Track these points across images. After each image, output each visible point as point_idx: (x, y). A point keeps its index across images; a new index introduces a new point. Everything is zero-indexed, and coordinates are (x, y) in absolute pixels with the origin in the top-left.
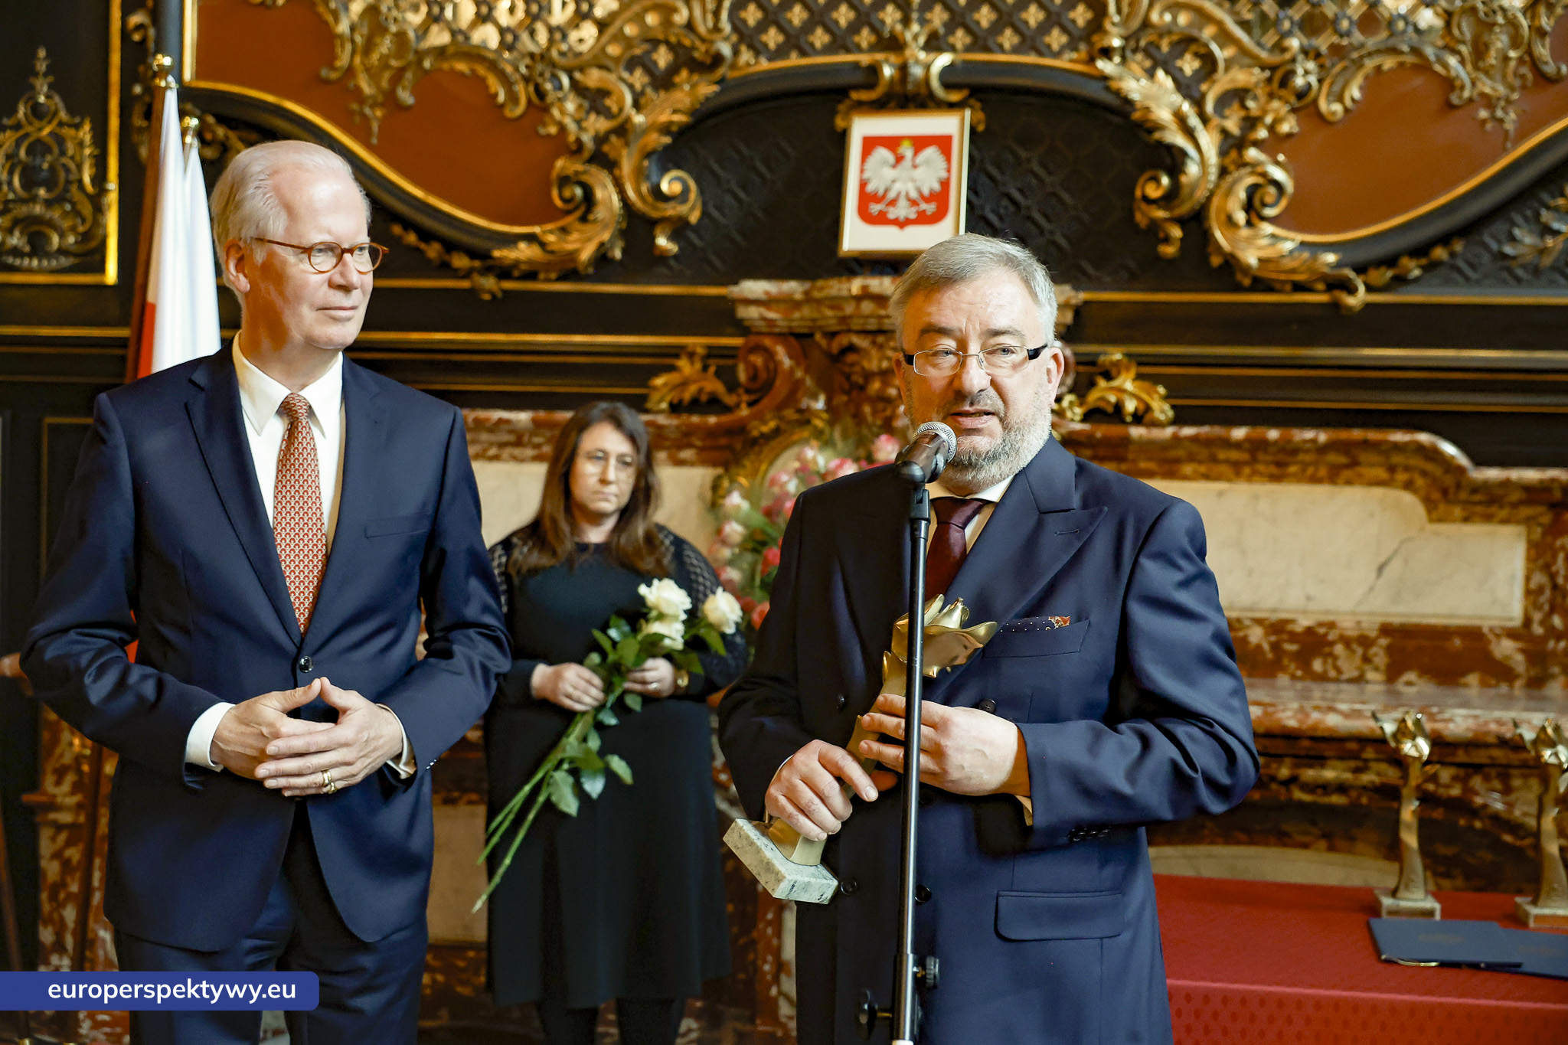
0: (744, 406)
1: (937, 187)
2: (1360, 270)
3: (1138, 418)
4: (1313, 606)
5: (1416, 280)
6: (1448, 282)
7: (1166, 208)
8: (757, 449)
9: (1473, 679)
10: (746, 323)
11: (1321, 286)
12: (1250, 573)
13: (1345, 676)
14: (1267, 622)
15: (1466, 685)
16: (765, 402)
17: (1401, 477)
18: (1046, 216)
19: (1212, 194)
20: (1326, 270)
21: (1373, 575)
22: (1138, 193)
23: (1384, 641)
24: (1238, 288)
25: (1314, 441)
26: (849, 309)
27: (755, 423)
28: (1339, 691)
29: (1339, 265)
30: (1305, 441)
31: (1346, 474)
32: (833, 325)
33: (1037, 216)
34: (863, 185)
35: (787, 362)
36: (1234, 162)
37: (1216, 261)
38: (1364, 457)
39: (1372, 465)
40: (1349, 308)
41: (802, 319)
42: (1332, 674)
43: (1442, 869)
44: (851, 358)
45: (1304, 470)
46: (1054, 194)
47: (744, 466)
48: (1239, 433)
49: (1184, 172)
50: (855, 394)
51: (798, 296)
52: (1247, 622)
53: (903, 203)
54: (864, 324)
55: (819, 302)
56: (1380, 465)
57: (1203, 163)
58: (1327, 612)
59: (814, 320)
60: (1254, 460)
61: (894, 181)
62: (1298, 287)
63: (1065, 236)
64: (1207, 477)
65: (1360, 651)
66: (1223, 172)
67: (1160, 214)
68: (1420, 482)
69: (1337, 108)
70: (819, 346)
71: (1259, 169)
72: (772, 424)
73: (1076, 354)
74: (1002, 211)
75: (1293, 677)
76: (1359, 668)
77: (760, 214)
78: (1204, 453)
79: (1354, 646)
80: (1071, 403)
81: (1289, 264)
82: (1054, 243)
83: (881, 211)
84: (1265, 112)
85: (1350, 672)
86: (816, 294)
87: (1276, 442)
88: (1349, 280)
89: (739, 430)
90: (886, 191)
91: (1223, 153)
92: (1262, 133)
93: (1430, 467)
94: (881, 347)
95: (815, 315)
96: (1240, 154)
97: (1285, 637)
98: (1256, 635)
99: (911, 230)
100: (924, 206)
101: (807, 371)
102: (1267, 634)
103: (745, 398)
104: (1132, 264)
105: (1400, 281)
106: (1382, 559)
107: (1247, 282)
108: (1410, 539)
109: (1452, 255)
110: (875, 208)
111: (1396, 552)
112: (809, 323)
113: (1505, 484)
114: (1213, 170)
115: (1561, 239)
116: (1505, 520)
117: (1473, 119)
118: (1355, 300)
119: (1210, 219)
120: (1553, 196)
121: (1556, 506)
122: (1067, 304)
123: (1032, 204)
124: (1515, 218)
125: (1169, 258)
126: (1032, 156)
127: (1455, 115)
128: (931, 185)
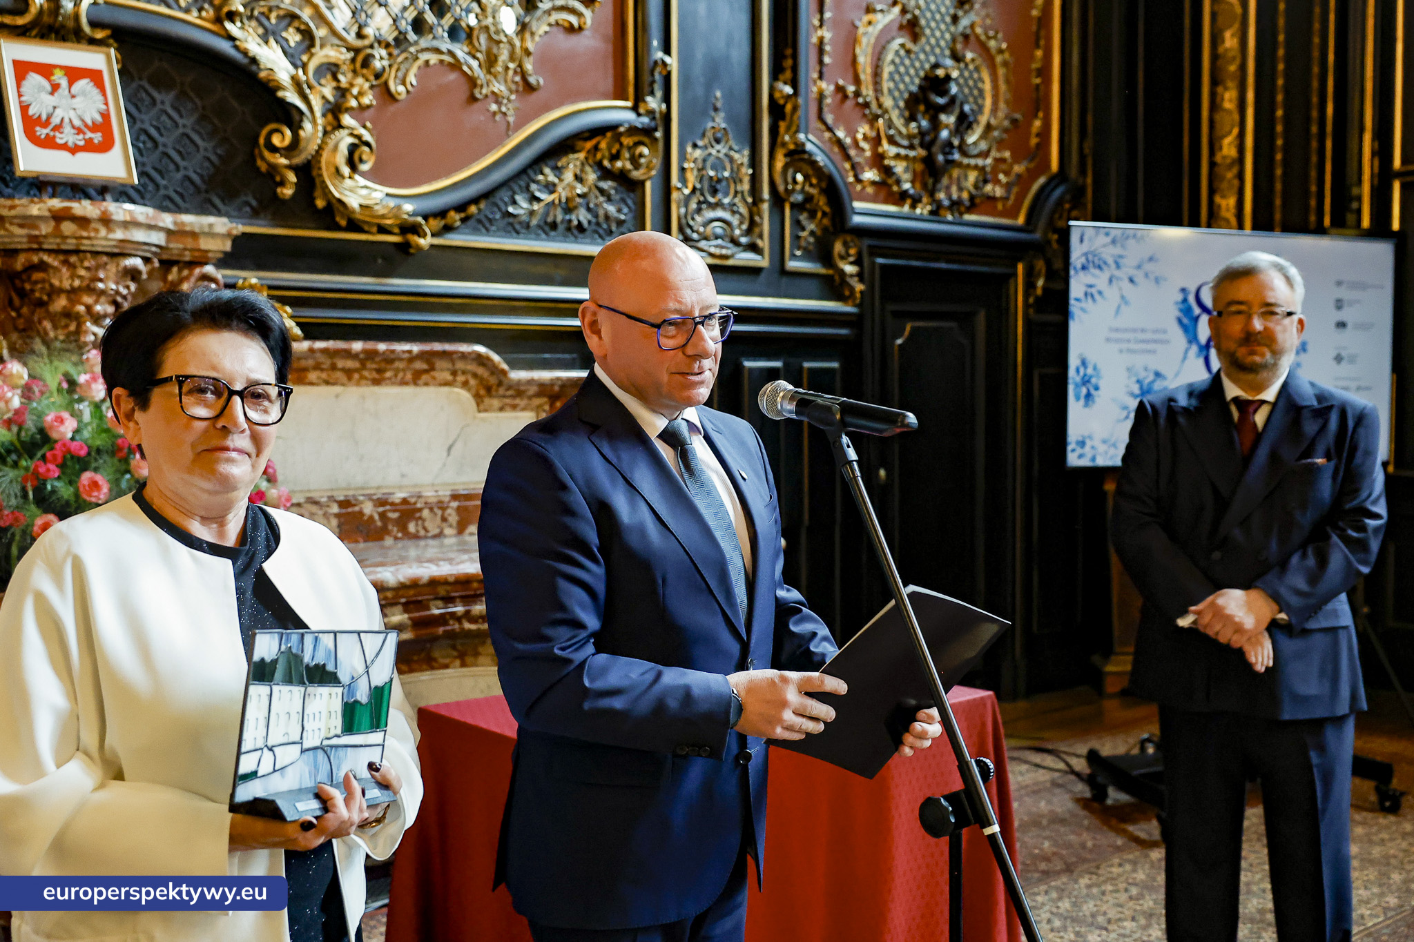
1: (99, 119)
2: (426, 218)
4: (406, 482)
5: (457, 228)
6: (475, 231)
7: (286, 158)
11: (396, 230)
12: (361, 458)
13: (429, 535)
14: (375, 497)
17: (460, 378)
18: (180, 153)
19: (320, 148)
20: (405, 216)
21: (445, 454)
22: (262, 141)
23: (455, 504)
24: (338, 228)
25: (410, 352)
26: (44, 229)
28: (426, 546)
29: (415, 214)
30: (404, 352)
31: (425, 377)
33: (173, 154)
34: (24, 108)
36: (330, 124)
37: (320, 203)
38: (440, 364)
39: (442, 370)
40: (419, 248)
42: (422, 533)
44: (38, 276)
45: (396, 376)
46: (186, 135)
48: (357, 346)
49: (301, 127)
50: (25, 310)
52: (361, 498)
53: (67, 129)
54: (58, 244)
56: (448, 369)
57: (314, 122)
58: (416, 486)
60: (364, 367)
61: (55, 108)
62: (382, 230)
63: (195, 172)
64: (327, 383)
65: (439, 512)
66: (325, 133)
67: (283, 161)
68: (472, 382)
69: (401, 89)
71: (356, 132)
73: (224, 277)
74: (141, 145)
75: (396, 538)
76: (439, 527)
78: (327, 363)
79: (436, 510)
81: (380, 210)
82: (188, 178)
83: (48, 135)
84: (352, 85)
85: (434, 531)
87: (384, 353)
88: (420, 225)
90: (49, 117)
91: (324, 115)
92: (353, 103)
93: (481, 371)
94: (71, 266)
96: (337, 119)
97: (388, 507)
98: (368, 509)
99: (82, 156)
100: (89, 135)
102: (375, 506)
104: (254, 203)
105: (448, 229)
106: (450, 442)
107: (343, 223)
108: (467, 425)
109: (480, 210)
110: (41, 132)
111: (459, 436)
113: (531, 382)
114: (320, 128)
115: (542, 204)
116: (523, 409)
117: (488, 110)
118: (424, 242)
119: (320, 169)
120: (536, 174)
121: (553, 398)
122: (229, 235)
123: (167, 141)
124: (516, 188)
125: (287, 197)
126: (165, 99)
127: (476, 106)
128: (92, 114)
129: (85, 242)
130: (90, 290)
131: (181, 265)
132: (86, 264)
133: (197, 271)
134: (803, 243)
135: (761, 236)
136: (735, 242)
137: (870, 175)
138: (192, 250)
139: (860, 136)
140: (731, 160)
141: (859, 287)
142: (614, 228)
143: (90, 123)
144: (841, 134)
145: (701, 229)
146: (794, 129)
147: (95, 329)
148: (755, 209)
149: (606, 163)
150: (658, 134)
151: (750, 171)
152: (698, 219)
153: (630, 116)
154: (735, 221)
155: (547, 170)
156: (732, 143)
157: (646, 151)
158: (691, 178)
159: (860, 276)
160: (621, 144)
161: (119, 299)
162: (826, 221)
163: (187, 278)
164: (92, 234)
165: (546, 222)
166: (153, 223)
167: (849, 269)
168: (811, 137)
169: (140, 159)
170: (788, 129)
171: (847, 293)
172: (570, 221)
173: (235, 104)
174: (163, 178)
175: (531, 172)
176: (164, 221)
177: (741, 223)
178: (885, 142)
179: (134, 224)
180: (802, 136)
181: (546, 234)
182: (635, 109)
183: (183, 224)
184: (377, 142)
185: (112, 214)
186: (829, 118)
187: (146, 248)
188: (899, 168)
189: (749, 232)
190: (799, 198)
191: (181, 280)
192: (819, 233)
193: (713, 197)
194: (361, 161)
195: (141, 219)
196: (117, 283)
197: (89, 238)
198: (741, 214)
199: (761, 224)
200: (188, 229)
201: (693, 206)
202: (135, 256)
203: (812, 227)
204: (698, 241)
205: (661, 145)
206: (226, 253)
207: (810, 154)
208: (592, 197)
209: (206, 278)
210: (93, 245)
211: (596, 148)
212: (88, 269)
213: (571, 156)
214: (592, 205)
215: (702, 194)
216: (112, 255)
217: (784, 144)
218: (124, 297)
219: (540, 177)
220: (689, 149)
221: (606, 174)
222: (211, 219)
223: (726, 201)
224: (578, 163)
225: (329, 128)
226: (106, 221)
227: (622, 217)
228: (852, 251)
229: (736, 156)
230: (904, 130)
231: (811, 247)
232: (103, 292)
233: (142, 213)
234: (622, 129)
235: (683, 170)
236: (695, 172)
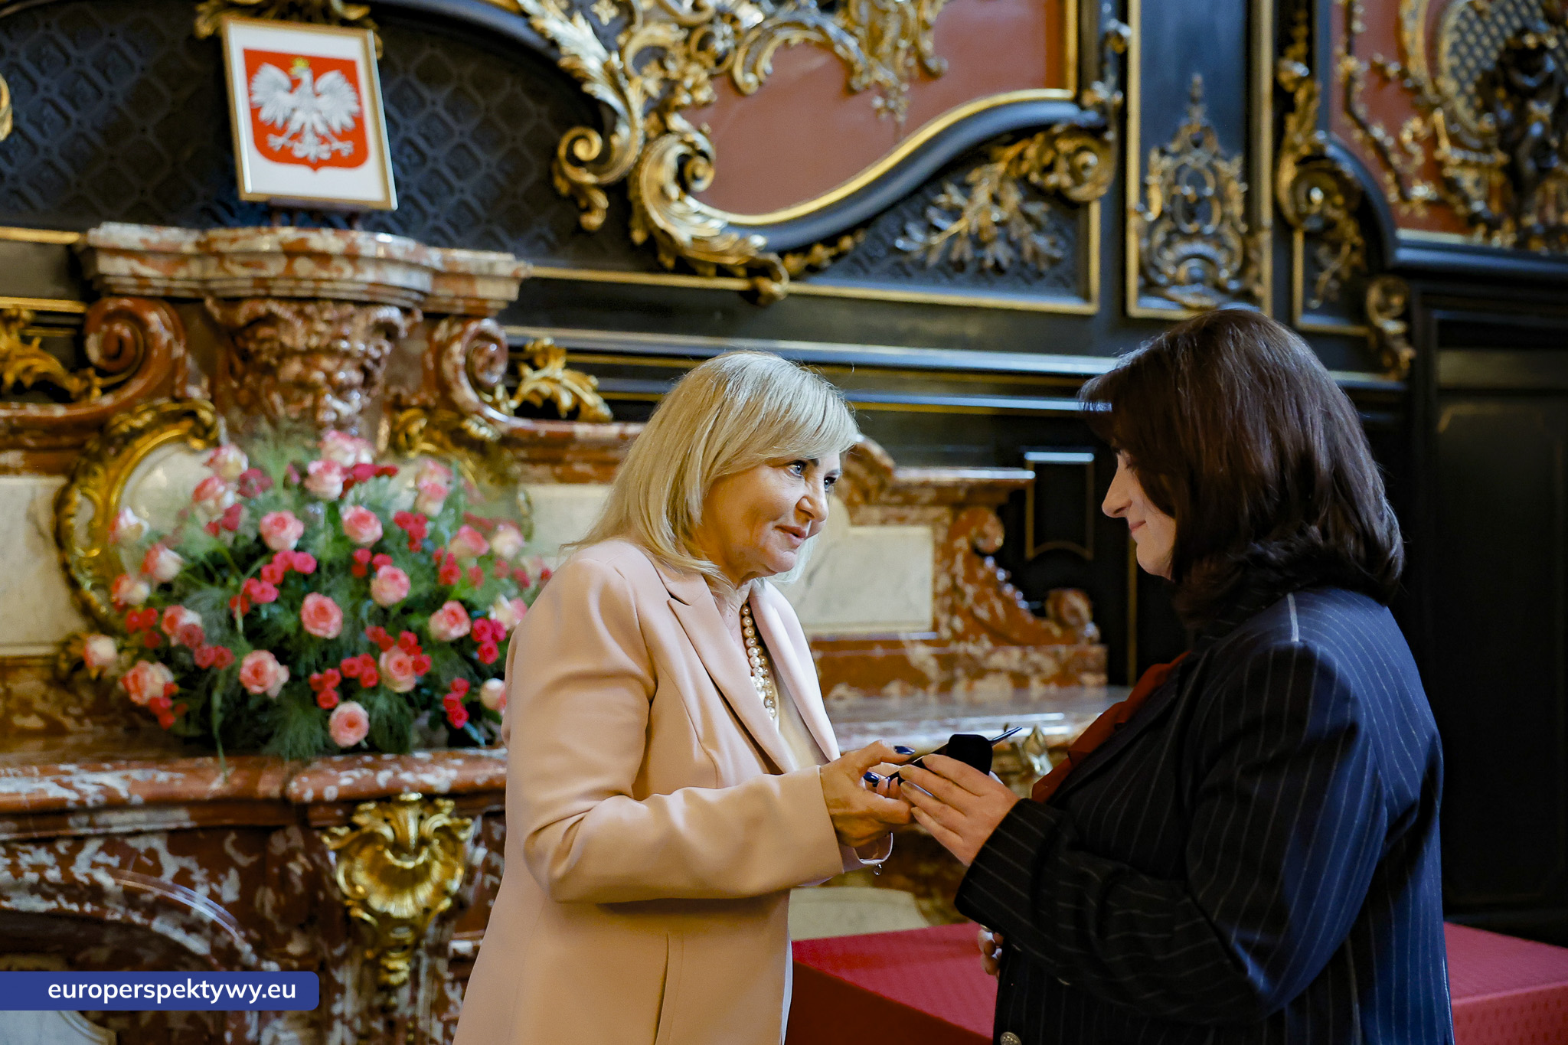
0: (96, 392)
1: (349, 123)
2: (782, 254)
3: (575, 414)
5: (825, 270)
6: (851, 274)
7: (596, 173)
8: (112, 451)
9: (894, 688)
10: (110, 280)
11: (741, 272)
15: (888, 696)
16: (136, 386)
18: (454, 170)
19: (640, 160)
20: (753, 254)
21: (804, 583)
22: (562, 152)
24: (661, 269)
26: (274, 268)
27: (122, 416)
29: (766, 249)
32: (244, 287)
33: (446, 172)
34: (255, 111)
35: (166, 337)
36: (654, 128)
37: (638, 236)
40: (772, 297)
41: (188, 279)
43: (922, 889)
44: (265, 332)
46: (463, 146)
47: (95, 474)
49: (613, 132)
50: (249, 379)
51: (188, 248)
53: (309, 138)
54: (291, 289)
55: (220, 256)
57: (631, 125)
59: (204, 281)
61: (294, 110)
62: (723, 271)
63: (475, 195)
66: (648, 141)
67: (589, 178)
69: (751, 79)
70: (207, 316)
71: (690, 138)
72: (148, 417)
73: (508, 336)
74: (405, 160)
77: (95, 137)
80: (504, 394)
81: (721, 245)
82: (464, 204)
83: (283, 146)
84: (684, 75)
86: (223, 247)
88: (774, 264)
89: (100, 424)
90: (286, 121)
91: (646, 116)
92: (685, 99)
93: (855, 468)
94: (308, 319)
95: (211, 273)
96: (663, 121)
99: (326, 172)
100: (336, 145)
101: (188, 347)
103: (98, 381)
104: (551, 237)
105: (813, 270)
106: (812, 566)
107: (670, 263)
108: (836, 544)
109: (856, 245)
110: (276, 142)
111: (823, 559)
112: (195, 285)
113: (925, 485)
114: (640, 134)
115: (944, 237)
116: (916, 522)
117: (869, 106)
118: (778, 288)
119: (638, 189)
120: (937, 193)
121: (957, 506)
122: (514, 277)
123: (439, 154)
124: (907, 213)
125: (594, 229)
126: (437, 99)
127: (854, 100)
128: (341, 119)
129: (325, 285)
130: (331, 351)
131: (453, 319)
132: (327, 315)
133: (473, 327)
134: (1321, 289)
135: (1259, 279)
136: (1220, 288)
137: (1421, 191)
138: (465, 298)
139: (1407, 137)
140: (1215, 172)
141: (1407, 353)
142: (1044, 267)
143: (337, 128)
144: (1378, 132)
145: (1171, 270)
146: (1308, 124)
147: (338, 405)
148: (1251, 243)
149: (1035, 178)
150: (1111, 136)
151: (1244, 187)
152: (1169, 255)
153: (1070, 111)
154: (1222, 257)
155: (951, 189)
156: (1216, 147)
157: (1090, 158)
158: (1157, 200)
159: (1408, 337)
160: (1057, 151)
161: (368, 364)
162: (1356, 259)
163: (459, 337)
164: (334, 275)
165: (950, 263)
166: (414, 260)
167: (1393, 327)
168: (1335, 136)
169: (402, 179)
170: (1300, 124)
171: (1387, 361)
172: (982, 260)
173: (530, 104)
174: (432, 202)
175: (928, 191)
176: (428, 258)
177: (1231, 260)
178: (1445, 145)
179: (391, 260)
180: (1320, 136)
181: (949, 277)
182: (1077, 100)
183: (454, 262)
184: (718, 151)
185: (359, 248)
186: (1361, 111)
187: (404, 294)
188: (1468, 179)
189: (1240, 274)
190: (1315, 224)
191: (451, 340)
192: (1346, 274)
193: (1189, 221)
194: (695, 178)
195: (398, 254)
196: (367, 342)
197: (330, 280)
198: (1230, 250)
199: (1258, 264)
200: (461, 269)
201: (1159, 237)
202: (390, 305)
203: (1334, 265)
204: (1166, 287)
205: (1114, 151)
206: (511, 303)
207: (1333, 160)
208: (1013, 226)
209: (484, 336)
210: (335, 290)
211: (1021, 157)
212: (329, 322)
213: (987, 168)
214: (1014, 235)
215: (1173, 220)
216: (360, 304)
217: (1294, 148)
218: (377, 362)
219: (942, 199)
220: (1154, 156)
221: (1034, 192)
222: (492, 256)
223: (1209, 229)
224: (996, 178)
225: (653, 134)
226: (352, 256)
227: (1057, 254)
228: (1397, 301)
229: (1222, 166)
230: (1474, 126)
231: (1334, 297)
232: (347, 355)
233: (400, 247)
234: (1057, 129)
235: (1144, 187)
236: (1164, 187)
